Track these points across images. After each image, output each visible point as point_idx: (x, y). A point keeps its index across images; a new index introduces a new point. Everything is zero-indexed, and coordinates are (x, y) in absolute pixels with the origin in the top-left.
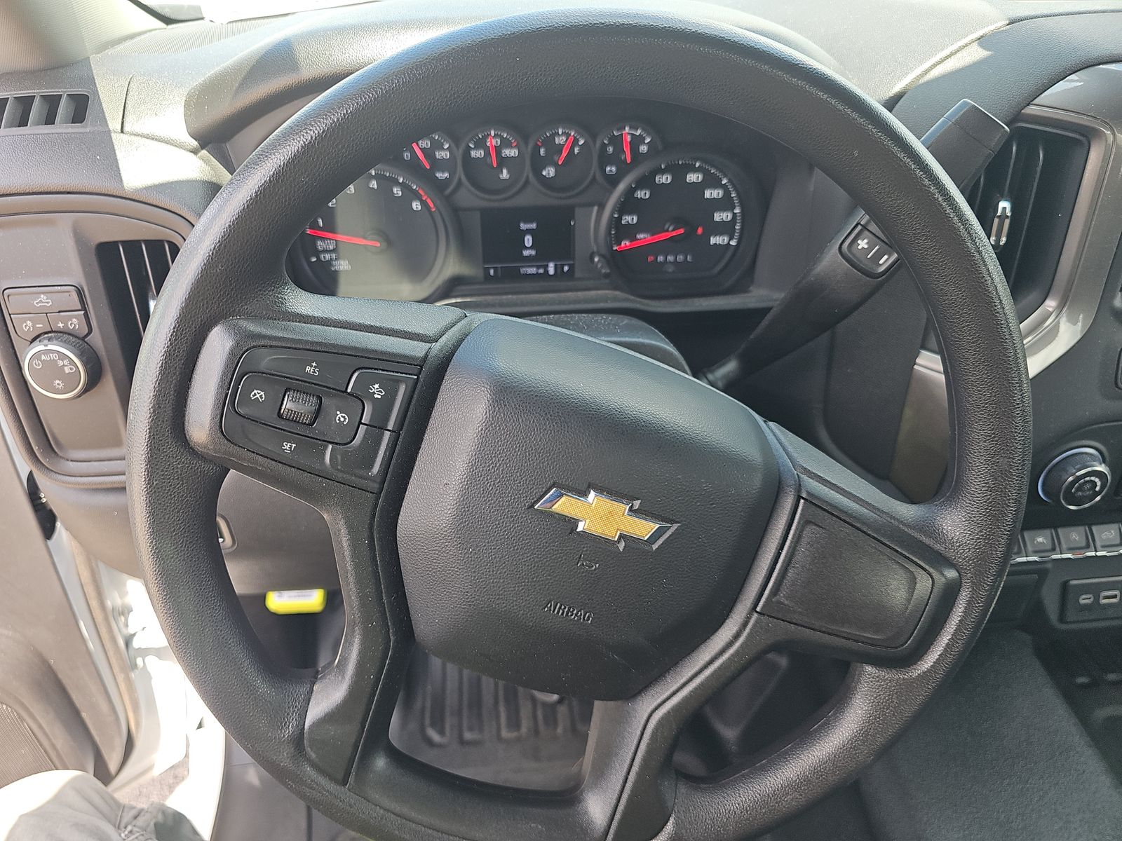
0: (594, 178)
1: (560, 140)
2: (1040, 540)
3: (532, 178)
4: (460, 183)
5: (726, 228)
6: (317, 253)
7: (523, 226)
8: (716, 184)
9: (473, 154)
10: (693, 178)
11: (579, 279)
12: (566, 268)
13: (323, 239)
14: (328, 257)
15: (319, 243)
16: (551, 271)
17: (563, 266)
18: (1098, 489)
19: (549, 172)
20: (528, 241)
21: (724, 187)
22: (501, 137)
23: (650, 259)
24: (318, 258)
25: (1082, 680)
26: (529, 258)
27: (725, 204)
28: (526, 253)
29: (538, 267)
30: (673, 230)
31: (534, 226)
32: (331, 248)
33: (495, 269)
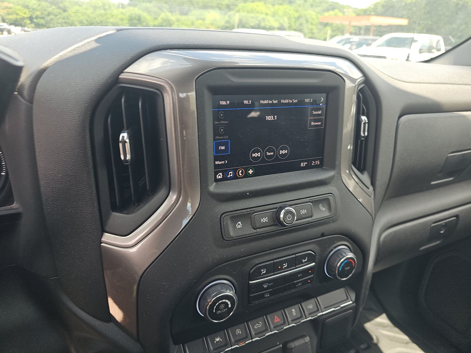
2: (218, 340)
18: (230, 306)
25: (362, 346)
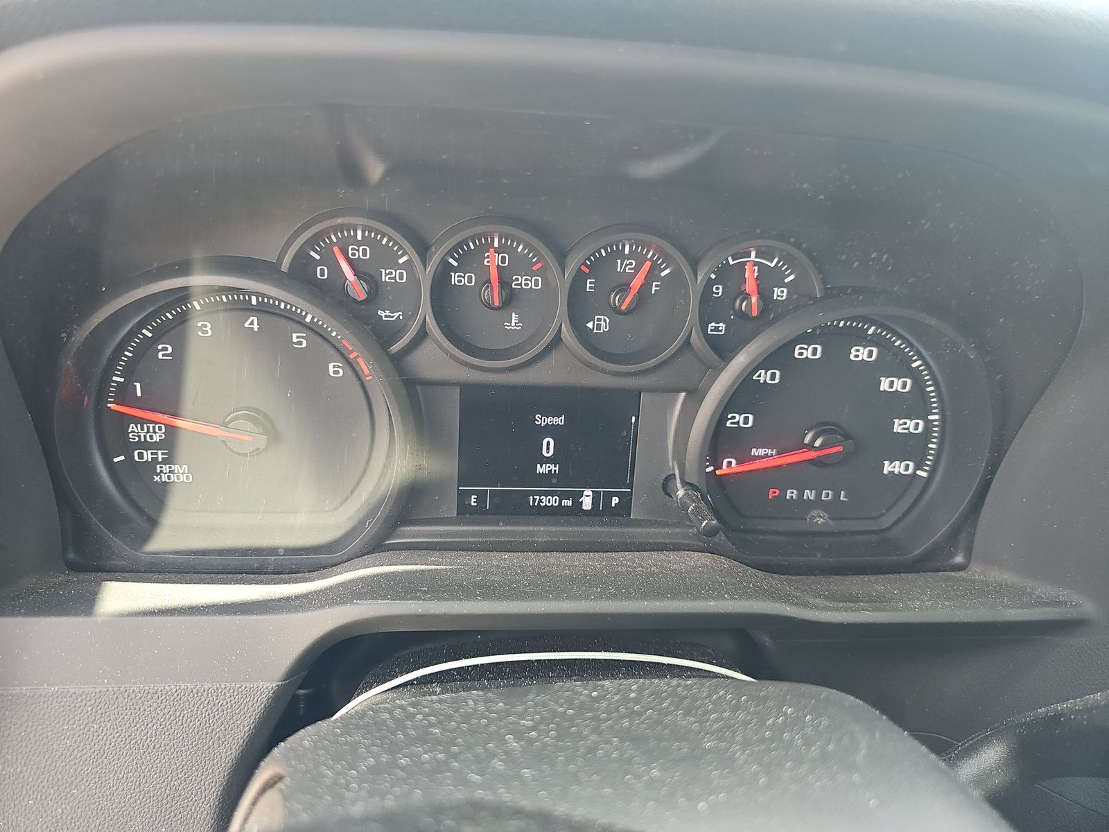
0: (687, 343)
1: (625, 266)
3: (567, 334)
4: (422, 334)
5: (911, 448)
6: (128, 448)
7: (541, 420)
8: (901, 368)
9: (455, 278)
10: (860, 353)
11: (638, 523)
12: (615, 500)
13: (141, 421)
14: (148, 456)
15: (132, 427)
16: (587, 503)
17: (609, 496)
19: (600, 324)
20: (548, 447)
21: (915, 375)
22: (512, 252)
23: (773, 493)
24: (130, 457)
26: (547, 478)
27: (914, 405)
28: (541, 469)
29: (562, 496)
30: (822, 446)
31: (559, 421)
32: (156, 438)
33: (481, 496)
